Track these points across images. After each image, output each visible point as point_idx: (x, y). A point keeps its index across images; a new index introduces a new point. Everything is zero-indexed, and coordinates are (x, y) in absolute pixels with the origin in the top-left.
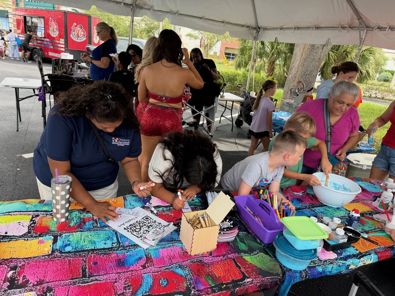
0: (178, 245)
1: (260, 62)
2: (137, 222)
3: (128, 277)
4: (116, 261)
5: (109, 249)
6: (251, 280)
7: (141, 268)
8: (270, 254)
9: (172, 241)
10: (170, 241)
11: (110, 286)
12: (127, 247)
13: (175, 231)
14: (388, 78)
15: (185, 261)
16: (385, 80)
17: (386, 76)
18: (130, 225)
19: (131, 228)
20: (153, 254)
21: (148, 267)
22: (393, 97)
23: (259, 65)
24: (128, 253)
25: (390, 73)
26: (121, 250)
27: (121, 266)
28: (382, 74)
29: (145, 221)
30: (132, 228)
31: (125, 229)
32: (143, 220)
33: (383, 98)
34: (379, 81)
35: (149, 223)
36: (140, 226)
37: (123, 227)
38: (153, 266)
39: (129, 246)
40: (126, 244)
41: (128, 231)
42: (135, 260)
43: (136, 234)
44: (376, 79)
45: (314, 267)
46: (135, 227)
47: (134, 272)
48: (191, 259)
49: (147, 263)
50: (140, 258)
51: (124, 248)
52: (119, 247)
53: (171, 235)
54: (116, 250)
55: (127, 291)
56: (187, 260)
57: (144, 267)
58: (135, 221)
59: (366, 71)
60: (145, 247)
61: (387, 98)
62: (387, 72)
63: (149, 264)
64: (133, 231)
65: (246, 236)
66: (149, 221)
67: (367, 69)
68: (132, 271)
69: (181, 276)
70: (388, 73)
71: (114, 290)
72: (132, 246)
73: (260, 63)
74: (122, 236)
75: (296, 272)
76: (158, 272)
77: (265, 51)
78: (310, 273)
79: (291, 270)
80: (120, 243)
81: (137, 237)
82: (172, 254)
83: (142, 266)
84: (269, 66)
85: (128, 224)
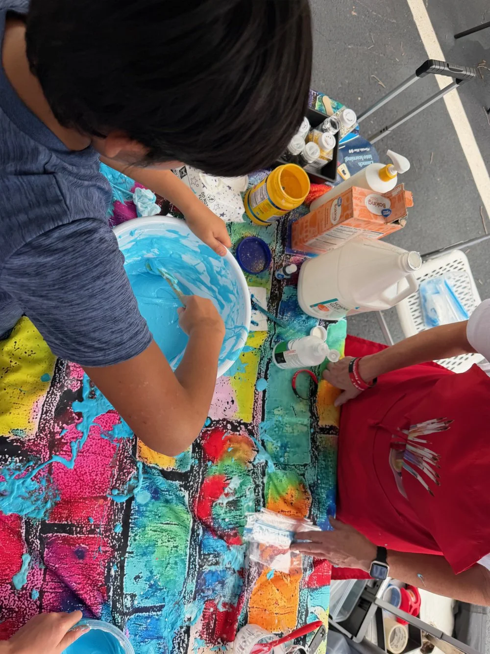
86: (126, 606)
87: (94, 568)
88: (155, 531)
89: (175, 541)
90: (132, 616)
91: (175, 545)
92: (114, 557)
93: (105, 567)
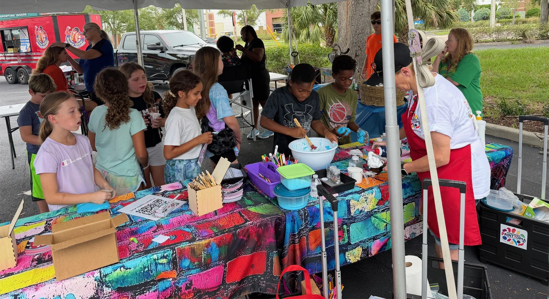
0: (188, 213)
1: (314, 28)
2: (148, 205)
3: (141, 240)
4: (129, 232)
5: (122, 227)
6: (252, 222)
7: (152, 232)
8: (274, 203)
9: (182, 211)
10: (180, 212)
11: (125, 247)
12: (140, 222)
13: (185, 204)
14: (486, 14)
15: (192, 222)
16: (483, 18)
17: (484, 12)
18: (142, 208)
19: (142, 210)
20: (163, 223)
21: (159, 231)
22: (489, 37)
23: (314, 32)
24: (141, 226)
25: (487, 9)
26: (134, 225)
27: (135, 234)
28: (478, 11)
29: (156, 203)
30: (144, 210)
31: (137, 212)
32: (154, 203)
33: (477, 41)
34: (477, 21)
35: (159, 204)
36: (151, 207)
37: (136, 210)
38: (163, 229)
39: (141, 221)
40: (139, 220)
41: (140, 212)
42: (147, 229)
43: (147, 213)
44: (472, 19)
45: (314, 205)
46: (146, 209)
47: (146, 236)
48: (197, 221)
49: (157, 228)
50: (151, 227)
51: (137, 223)
52: (132, 224)
53: (182, 208)
54: (130, 226)
55: (140, 247)
56: (194, 222)
57: (155, 231)
58: (147, 205)
59: (446, 13)
60: (156, 219)
61: (482, 40)
62: (483, 8)
63: (159, 230)
64: (144, 211)
65: (253, 194)
66: (160, 203)
67: (447, 10)
68: (145, 235)
69: (188, 232)
70: (485, 8)
71: (129, 249)
72: (144, 221)
73: (314, 30)
74: (134, 217)
75: (294, 211)
76: (167, 233)
77: (317, 14)
78: (308, 211)
79: (290, 211)
80: (132, 221)
81: (149, 214)
82: (181, 220)
83: (153, 231)
84: (326, 31)
85: (140, 208)
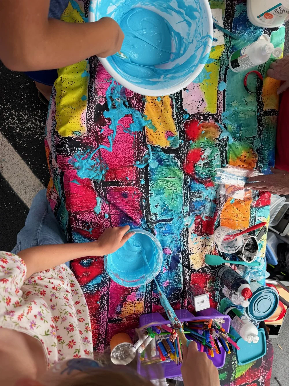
86: (153, 219)
87: (134, 202)
88: (163, 182)
89: (175, 186)
90: (157, 224)
91: (175, 188)
92: (143, 196)
93: (139, 201)
